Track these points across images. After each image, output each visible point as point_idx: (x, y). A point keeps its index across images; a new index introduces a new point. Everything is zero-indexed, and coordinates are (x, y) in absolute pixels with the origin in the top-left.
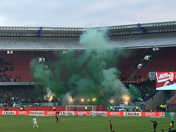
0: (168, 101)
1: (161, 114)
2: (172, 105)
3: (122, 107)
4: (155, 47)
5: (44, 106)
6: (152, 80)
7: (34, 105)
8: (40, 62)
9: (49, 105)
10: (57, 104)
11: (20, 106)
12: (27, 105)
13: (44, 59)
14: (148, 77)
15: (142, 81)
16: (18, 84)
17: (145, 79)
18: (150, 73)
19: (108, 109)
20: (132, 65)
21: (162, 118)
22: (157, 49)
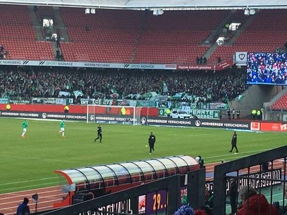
0: (266, 104)
1: (254, 125)
2: (273, 110)
3: (185, 111)
4: (248, 9)
5: (50, 103)
6: (241, 66)
7: (31, 102)
8: (44, 25)
9: (58, 103)
10: (72, 102)
11: (7, 102)
12: (19, 100)
13: (52, 22)
14: (234, 61)
15: (222, 66)
16: (4, 64)
17: (228, 65)
18: (237, 54)
19: (161, 114)
20: (207, 38)
21: (254, 132)
22: (252, 12)
